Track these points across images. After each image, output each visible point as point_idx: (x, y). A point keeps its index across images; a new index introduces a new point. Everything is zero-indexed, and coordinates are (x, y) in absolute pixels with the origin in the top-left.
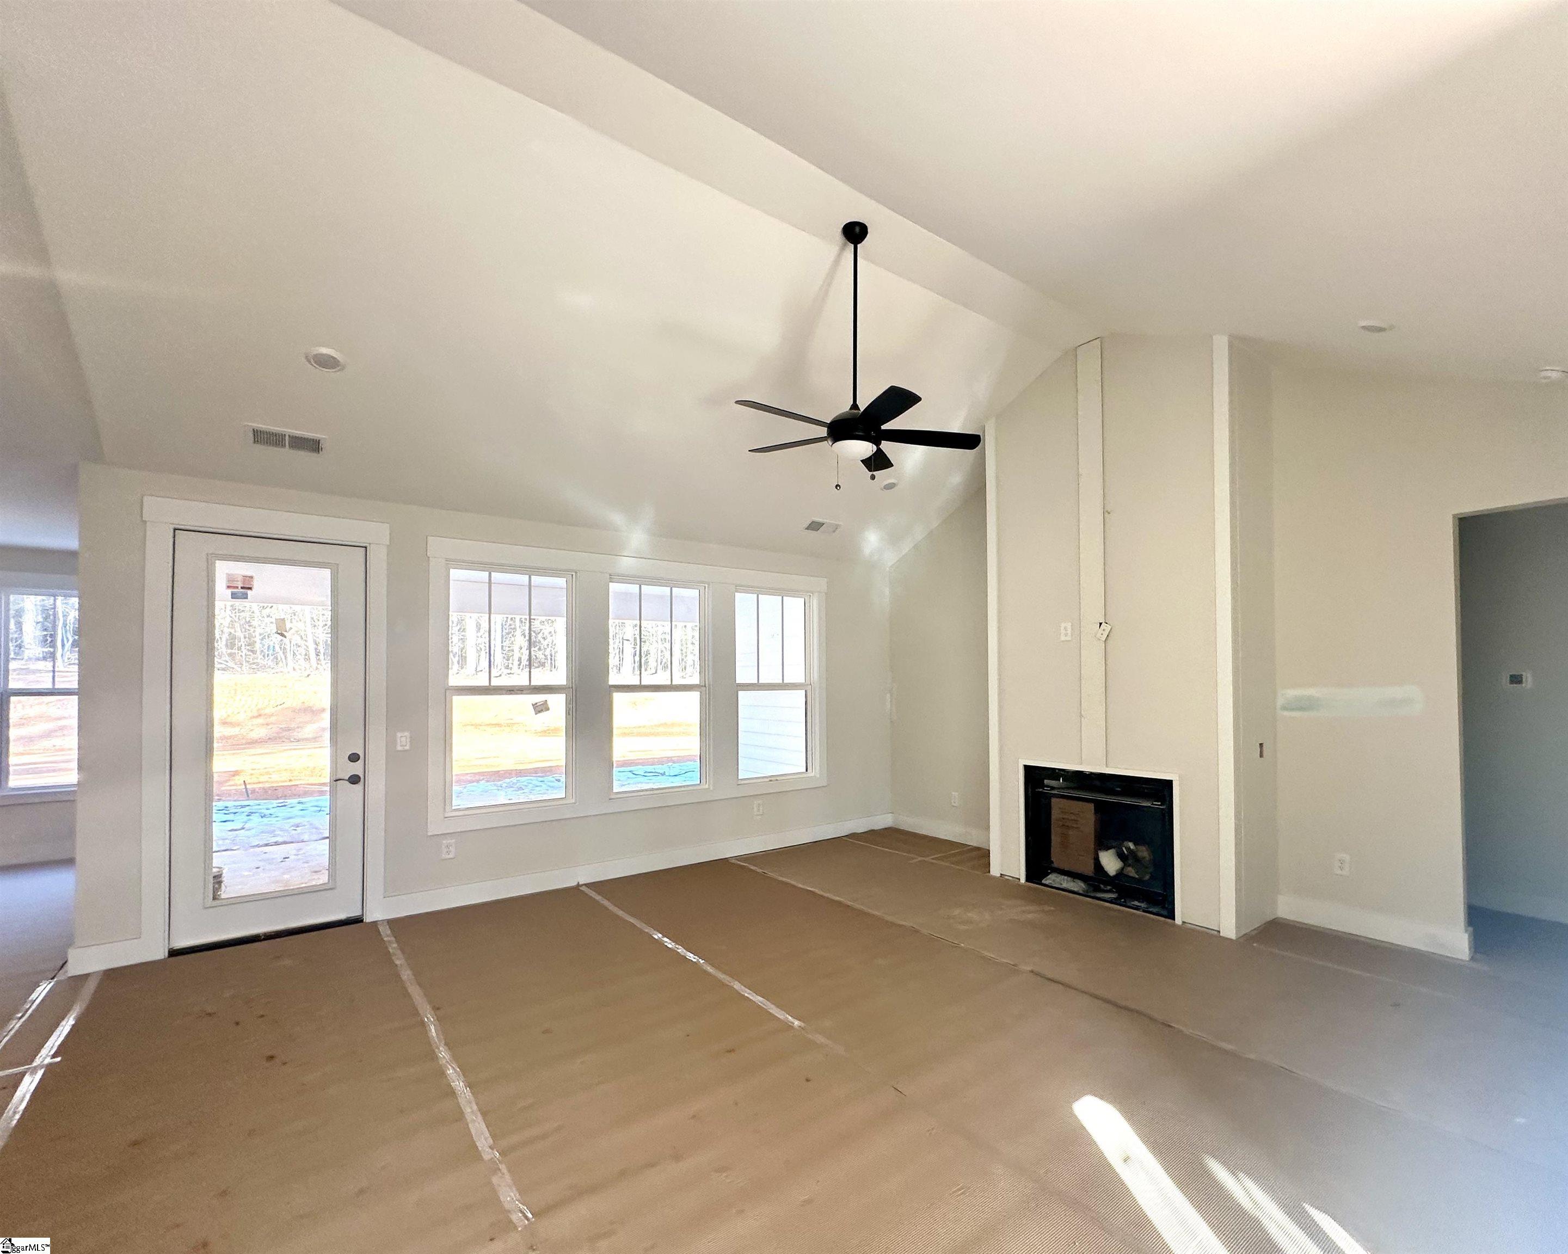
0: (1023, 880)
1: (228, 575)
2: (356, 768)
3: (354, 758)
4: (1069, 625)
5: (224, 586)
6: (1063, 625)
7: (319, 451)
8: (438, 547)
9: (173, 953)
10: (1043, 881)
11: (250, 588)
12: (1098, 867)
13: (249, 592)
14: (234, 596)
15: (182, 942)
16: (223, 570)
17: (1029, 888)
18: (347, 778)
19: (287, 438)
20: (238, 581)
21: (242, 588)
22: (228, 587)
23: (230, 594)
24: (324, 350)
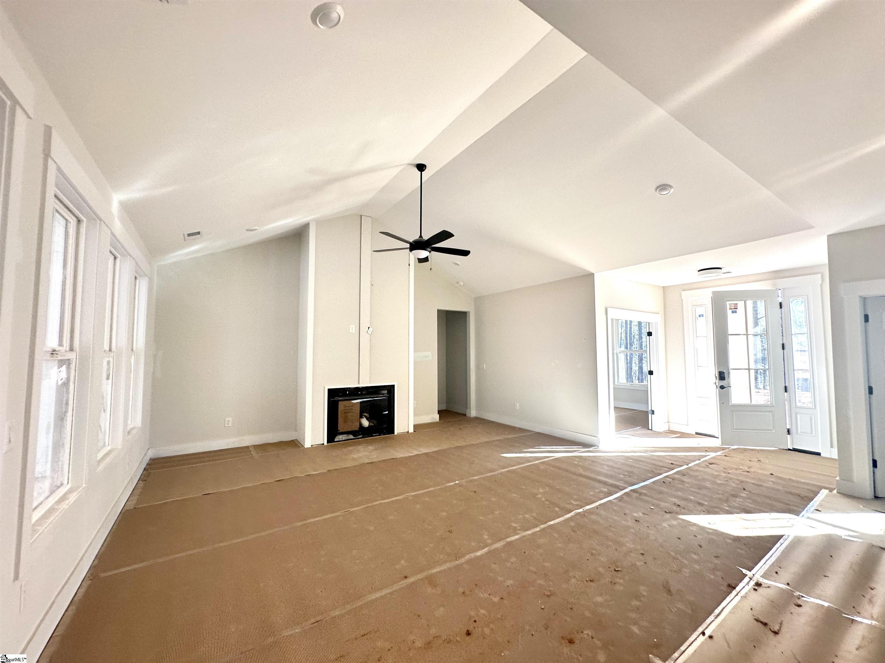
0: (326, 443)
4: (354, 326)
6: (351, 326)
10: (335, 441)
12: (361, 424)
17: (329, 445)
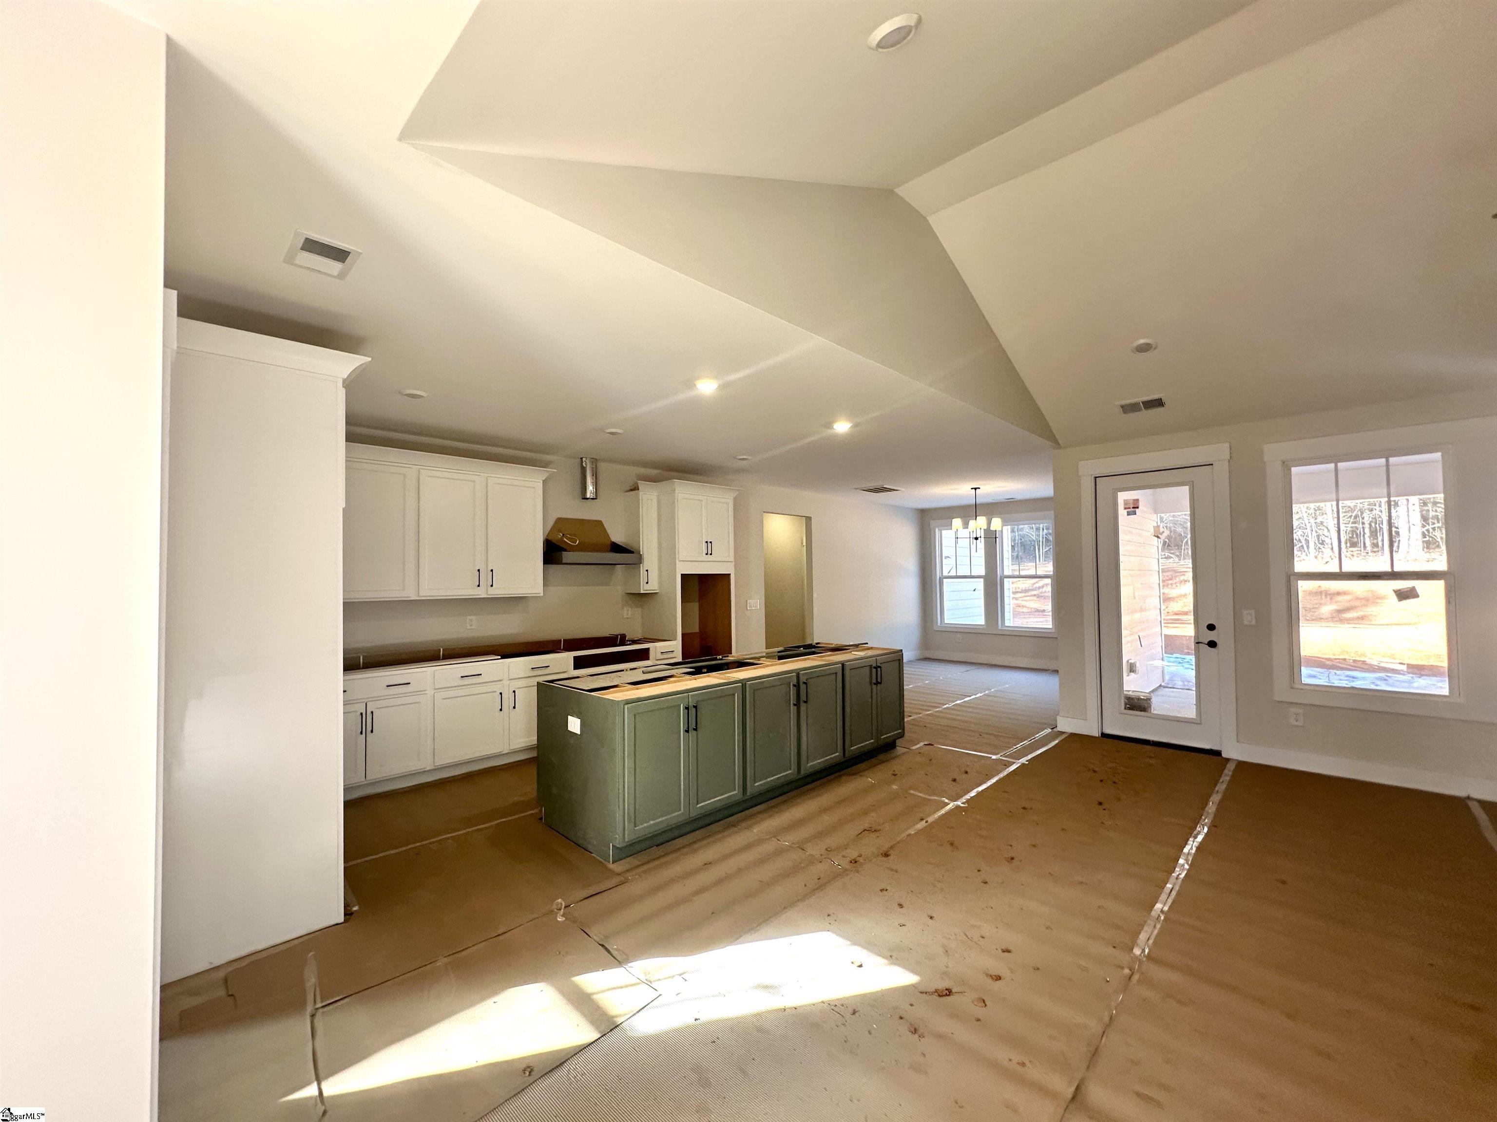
1: (1124, 500)
2: (1211, 636)
3: (1211, 627)
5: (1123, 508)
7: (1163, 405)
8: (1273, 452)
9: (1104, 735)
11: (1138, 508)
13: (1137, 510)
14: (1129, 514)
15: (1108, 731)
16: (1123, 497)
18: (1207, 643)
19: (1141, 403)
20: (1129, 504)
21: (1133, 508)
22: (1125, 509)
23: (1126, 512)
24: (1142, 341)
